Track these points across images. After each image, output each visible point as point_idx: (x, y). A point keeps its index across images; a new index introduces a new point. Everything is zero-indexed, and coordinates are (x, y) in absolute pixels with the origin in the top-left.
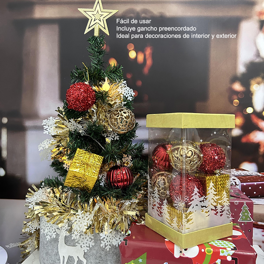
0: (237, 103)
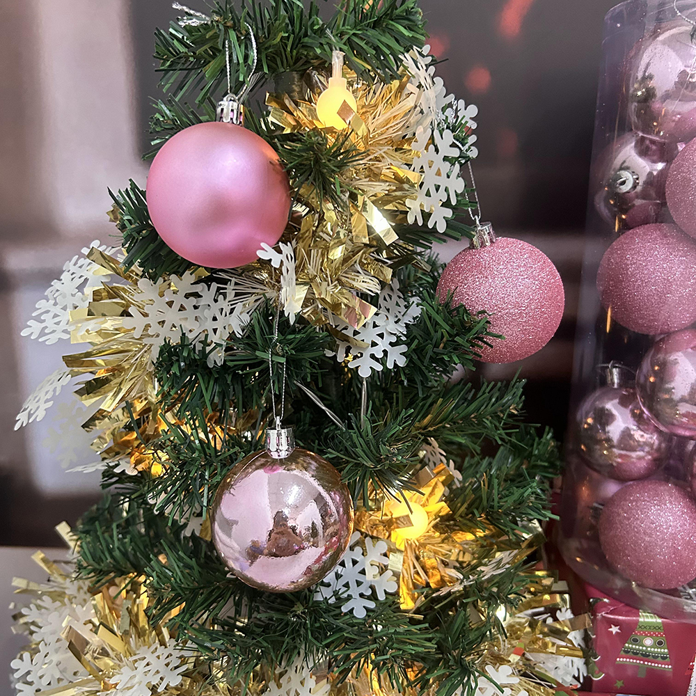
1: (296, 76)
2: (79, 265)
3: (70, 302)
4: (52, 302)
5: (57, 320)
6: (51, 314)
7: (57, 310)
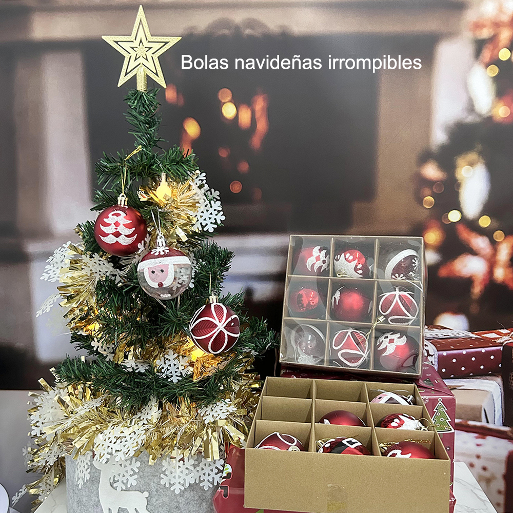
0: (430, 204)
1: (150, 179)
2: (62, 250)
3: (60, 265)
4: (52, 266)
5: (55, 273)
6: (52, 271)
7: (54, 269)
